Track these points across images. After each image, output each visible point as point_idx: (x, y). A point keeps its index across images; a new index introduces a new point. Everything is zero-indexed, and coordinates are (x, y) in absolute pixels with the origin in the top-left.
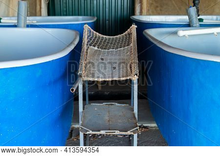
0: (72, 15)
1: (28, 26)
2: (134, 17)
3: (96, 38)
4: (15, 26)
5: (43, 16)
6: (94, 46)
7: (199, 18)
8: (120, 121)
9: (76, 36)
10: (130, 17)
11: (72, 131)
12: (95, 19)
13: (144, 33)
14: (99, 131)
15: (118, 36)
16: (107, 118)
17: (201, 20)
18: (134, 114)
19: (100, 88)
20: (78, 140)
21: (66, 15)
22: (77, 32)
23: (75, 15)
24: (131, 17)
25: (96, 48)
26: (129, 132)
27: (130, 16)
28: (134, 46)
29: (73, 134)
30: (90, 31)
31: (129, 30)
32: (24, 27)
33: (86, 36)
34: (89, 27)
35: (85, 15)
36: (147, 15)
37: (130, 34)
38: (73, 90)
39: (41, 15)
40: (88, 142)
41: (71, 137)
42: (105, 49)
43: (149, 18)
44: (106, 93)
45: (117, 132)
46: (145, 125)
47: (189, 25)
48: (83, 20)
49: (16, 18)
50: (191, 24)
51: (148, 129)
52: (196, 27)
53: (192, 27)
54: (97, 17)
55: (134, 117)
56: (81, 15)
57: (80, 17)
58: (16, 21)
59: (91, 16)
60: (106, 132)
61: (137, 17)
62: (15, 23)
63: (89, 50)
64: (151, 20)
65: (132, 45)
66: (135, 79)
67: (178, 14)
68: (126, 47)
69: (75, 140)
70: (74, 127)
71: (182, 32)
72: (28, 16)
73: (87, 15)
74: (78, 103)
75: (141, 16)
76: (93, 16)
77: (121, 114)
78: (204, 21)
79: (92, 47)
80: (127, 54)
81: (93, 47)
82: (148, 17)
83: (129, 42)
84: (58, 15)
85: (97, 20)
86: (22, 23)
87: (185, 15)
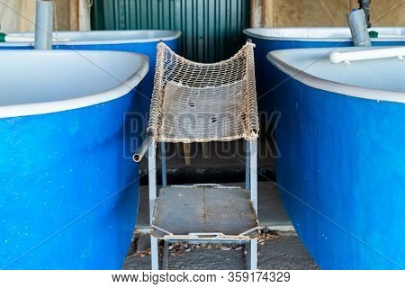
0: (137, 29)
1: (54, 47)
2: (249, 30)
3: (179, 66)
4: (31, 48)
5: (83, 31)
6: (177, 81)
7: (369, 30)
8: (224, 216)
9: (143, 63)
10: (241, 31)
11: (136, 239)
12: (178, 34)
13: (268, 56)
14: (187, 234)
15: (221, 63)
16: (200, 211)
17: (373, 34)
18: (251, 205)
19: (188, 162)
20: (149, 256)
21: (125, 29)
22: (145, 56)
23: (141, 29)
24: (244, 31)
25: (180, 84)
26: (241, 235)
27: (242, 29)
28: (250, 79)
29: (139, 246)
30: (169, 54)
31: (240, 52)
32: (48, 49)
33: (162, 64)
34: (167, 47)
35: (159, 29)
36: (274, 27)
37: (242, 59)
38: (137, 157)
39: (78, 30)
40: (166, 259)
41: (135, 250)
42: (197, 85)
43: (278, 33)
44: (198, 171)
45: (220, 237)
46: (272, 228)
47: (351, 44)
48: (156, 37)
49: (33, 35)
50: (356, 42)
51: (276, 235)
52: (364, 46)
53: (358, 45)
54: (182, 31)
55: (252, 209)
56: (152, 29)
57: (151, 32)
58: (33, 40)
59: (170, 29)
60: (200, 236)
61: (256, 30)
62: (31, 42)
63: (167, 88)
64: (281, 36)
65: (245, 78)
66: (252, 138)
67: (331, 25)
68: (236, 82)
69: (143, 256)
70: (140, 233)
71: (339, 56)
72: (54, 30)
73: (163, 29)
74: (148, 188)
75: (262, 30)
76: (175, 29)
77: (227, 203)
78: (379, 36)
79: (172, 82)
80: (238, 94)
81: (175, 83)
82: (276, 30)
83: (240, 73)
84: (110, 29)
85: (182, 36)
86: (44, 42)
87: (344, 26)
